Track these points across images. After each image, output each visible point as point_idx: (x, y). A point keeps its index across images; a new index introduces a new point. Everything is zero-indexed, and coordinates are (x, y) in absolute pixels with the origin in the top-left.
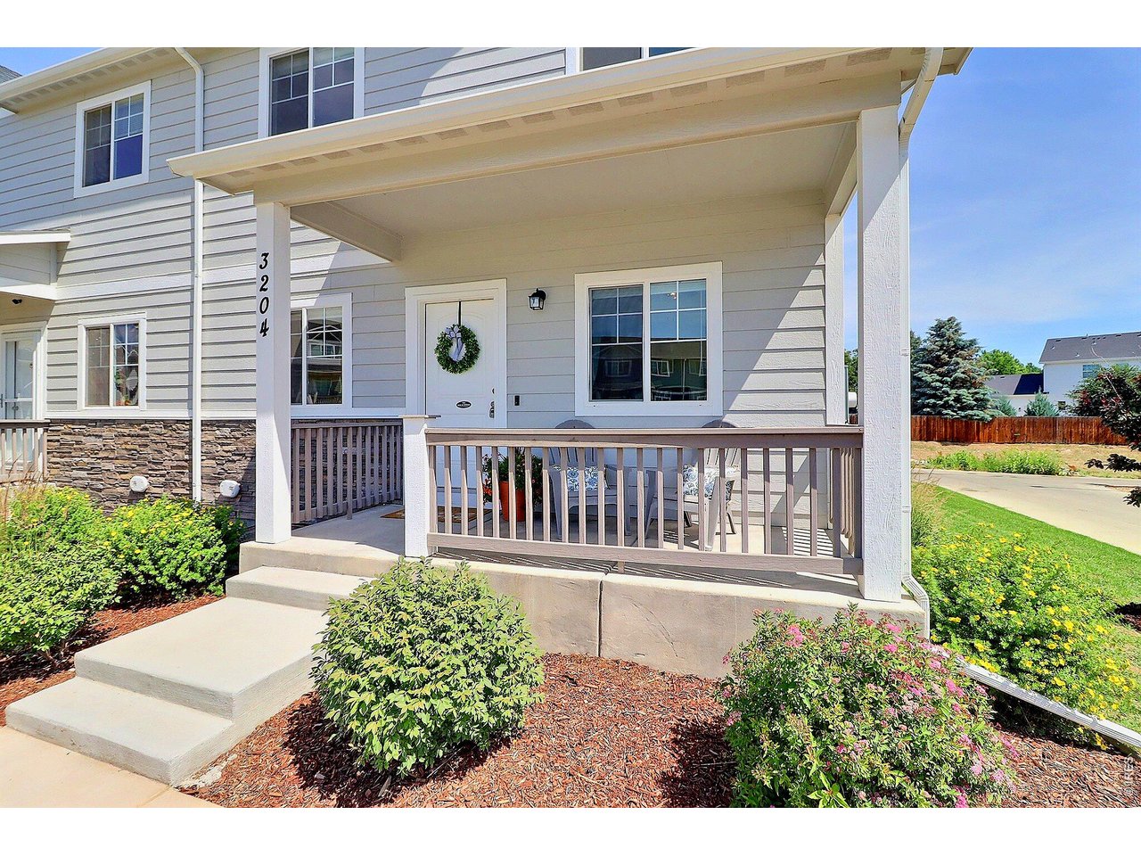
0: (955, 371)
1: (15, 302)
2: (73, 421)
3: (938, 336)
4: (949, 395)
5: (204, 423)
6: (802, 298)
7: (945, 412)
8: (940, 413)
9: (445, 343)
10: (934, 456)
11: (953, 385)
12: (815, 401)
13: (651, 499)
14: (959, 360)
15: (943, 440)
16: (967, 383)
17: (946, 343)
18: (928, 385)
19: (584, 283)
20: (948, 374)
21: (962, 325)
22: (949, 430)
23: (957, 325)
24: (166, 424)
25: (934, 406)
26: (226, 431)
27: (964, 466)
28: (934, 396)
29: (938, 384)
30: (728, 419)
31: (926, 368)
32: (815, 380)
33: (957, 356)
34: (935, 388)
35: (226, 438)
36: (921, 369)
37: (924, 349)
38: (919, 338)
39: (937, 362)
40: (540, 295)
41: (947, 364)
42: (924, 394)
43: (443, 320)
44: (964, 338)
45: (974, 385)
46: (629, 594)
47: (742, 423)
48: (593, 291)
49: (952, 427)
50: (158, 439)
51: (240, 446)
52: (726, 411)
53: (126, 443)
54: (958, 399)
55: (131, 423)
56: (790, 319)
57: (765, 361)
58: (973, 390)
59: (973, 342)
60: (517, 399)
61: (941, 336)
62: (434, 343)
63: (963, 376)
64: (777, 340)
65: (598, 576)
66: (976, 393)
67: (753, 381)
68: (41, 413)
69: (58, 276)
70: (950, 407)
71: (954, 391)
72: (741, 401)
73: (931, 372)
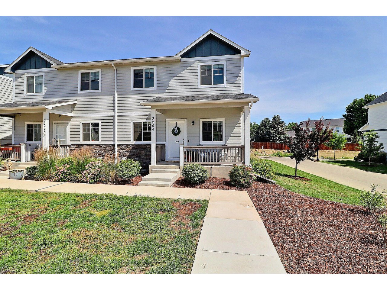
0: (278, 130)
1: (60, 116)
2: (79, 145)
3: (274, 120)
4: (277, 136)
5: (118, 145)
6: (238, 125)
7: (276, 141)
8: (275, 142)
9: (174, 130)
10: (272, 153)
11: (278, 133)
12: (239, 141)
13: (215, 157)
14: (280, 127)
15: (275, 149)
16: (281, 133)
17: (276, 122)
18: (272, 134)
19: (201, 121)
20: (277, 130)
21: (280, 117)
22: (277, 146)
23: (279, 117)
24: (107, 145)
25: (273, 140)
26: (124, 147)
27: (279, 156)
28: (273, 137)
29: (274, 133)
30: (226, 144)
31: (271, 129)
32: (240, 138)
33: (279, 126)
34: (273, 135)
35: (123, 148)
36: (270, 129)
37: (271, 124)
38: (270, 120)
39: (274, 127)
40: (193, 122)
41: (277, 128)
42: (271, 136)
43: (173, 125)
44: (281, 121)
45: (283, 134)
46: (216, 169)
47: (228, 145)
48: (203, 122)
49: (278, 145)
50: (105, 149)
51: (127, 150)
52: (226, 143)
53: (96, 150)
54: (279, 138)
55: (97, 145)
56: (236, 128)
57: (232, 135)
58: (283, 135)
59: (283, 122)
60: (189, 141)
61: (275, 120)
62: (171, 130)
63: (280, 131)
64: (234, 132)
65: (211, 166)
66: (284, 136)
67: (230, 138)
68: (68, 143)
69: (73, 111)
70: (277, 140)
71: (278, 136)
72: (228, 142)
73: (273, 130)
